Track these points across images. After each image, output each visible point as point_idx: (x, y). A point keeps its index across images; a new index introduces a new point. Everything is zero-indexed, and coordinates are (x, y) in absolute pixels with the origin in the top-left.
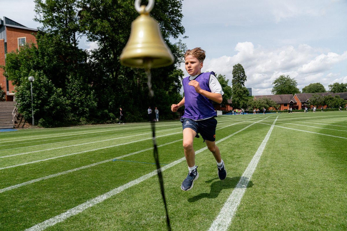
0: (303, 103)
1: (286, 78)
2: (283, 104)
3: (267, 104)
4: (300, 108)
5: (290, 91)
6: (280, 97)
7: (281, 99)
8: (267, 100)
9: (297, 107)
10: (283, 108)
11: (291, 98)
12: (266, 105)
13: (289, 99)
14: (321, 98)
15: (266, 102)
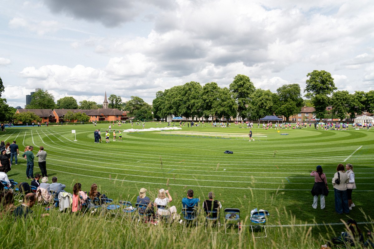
0: (60, 117)
1: (44, 93)
2: (43, 117)
3: (32, 117)
4: (58, 121)
5: (49, 105)
6: (41, 111)
7: (41, 113)
8: (31, 115)
9: (56, 120)
10: (43, 121)
11: (51, 112)
12: (31, 119)
13: (48, 113)
14: (74, 114)
15: (30, 116)
